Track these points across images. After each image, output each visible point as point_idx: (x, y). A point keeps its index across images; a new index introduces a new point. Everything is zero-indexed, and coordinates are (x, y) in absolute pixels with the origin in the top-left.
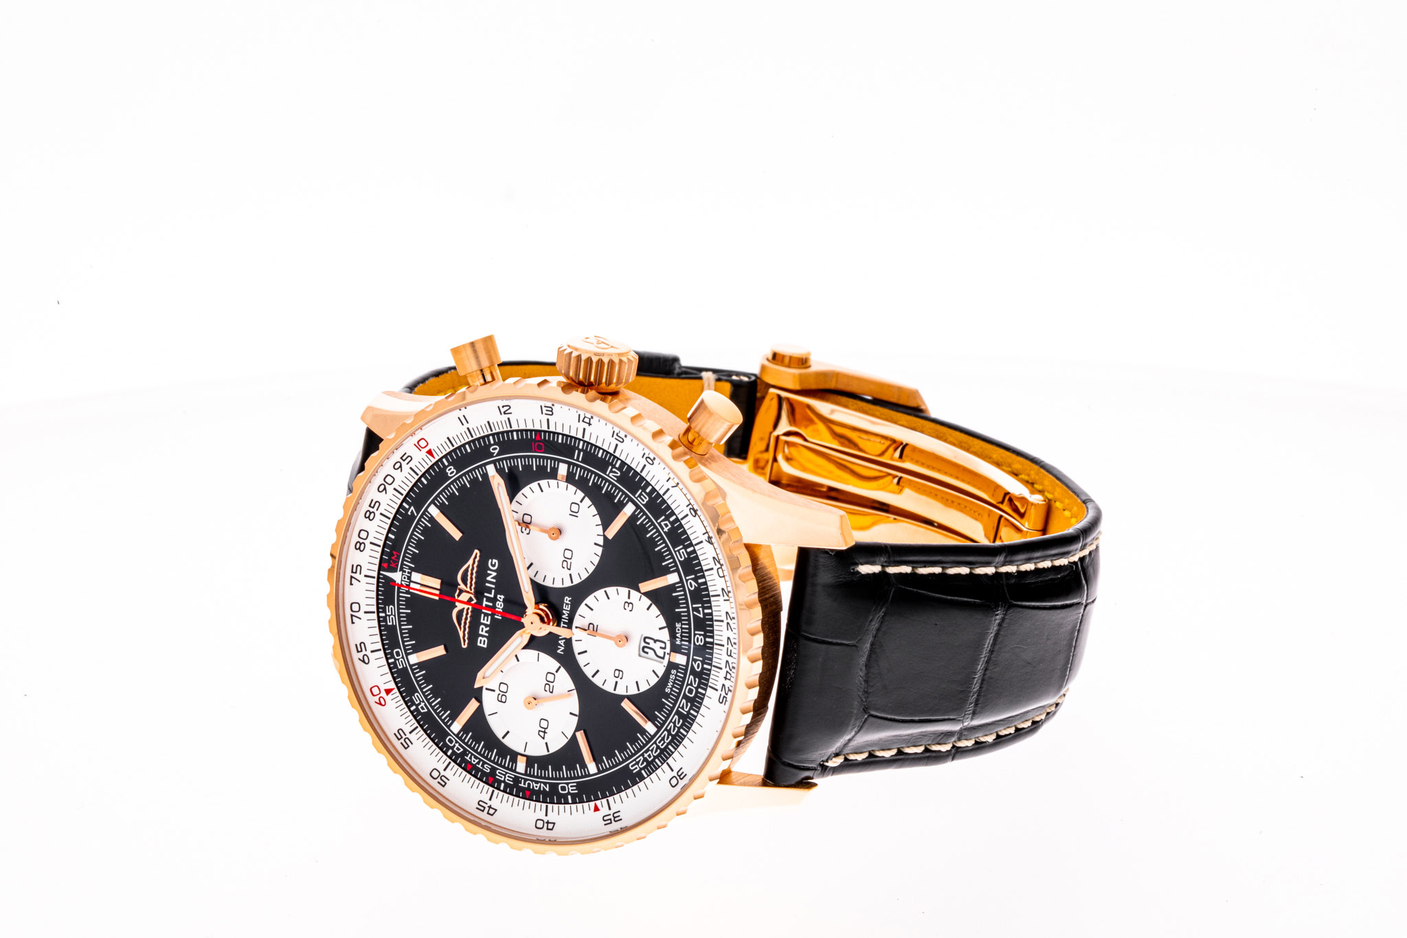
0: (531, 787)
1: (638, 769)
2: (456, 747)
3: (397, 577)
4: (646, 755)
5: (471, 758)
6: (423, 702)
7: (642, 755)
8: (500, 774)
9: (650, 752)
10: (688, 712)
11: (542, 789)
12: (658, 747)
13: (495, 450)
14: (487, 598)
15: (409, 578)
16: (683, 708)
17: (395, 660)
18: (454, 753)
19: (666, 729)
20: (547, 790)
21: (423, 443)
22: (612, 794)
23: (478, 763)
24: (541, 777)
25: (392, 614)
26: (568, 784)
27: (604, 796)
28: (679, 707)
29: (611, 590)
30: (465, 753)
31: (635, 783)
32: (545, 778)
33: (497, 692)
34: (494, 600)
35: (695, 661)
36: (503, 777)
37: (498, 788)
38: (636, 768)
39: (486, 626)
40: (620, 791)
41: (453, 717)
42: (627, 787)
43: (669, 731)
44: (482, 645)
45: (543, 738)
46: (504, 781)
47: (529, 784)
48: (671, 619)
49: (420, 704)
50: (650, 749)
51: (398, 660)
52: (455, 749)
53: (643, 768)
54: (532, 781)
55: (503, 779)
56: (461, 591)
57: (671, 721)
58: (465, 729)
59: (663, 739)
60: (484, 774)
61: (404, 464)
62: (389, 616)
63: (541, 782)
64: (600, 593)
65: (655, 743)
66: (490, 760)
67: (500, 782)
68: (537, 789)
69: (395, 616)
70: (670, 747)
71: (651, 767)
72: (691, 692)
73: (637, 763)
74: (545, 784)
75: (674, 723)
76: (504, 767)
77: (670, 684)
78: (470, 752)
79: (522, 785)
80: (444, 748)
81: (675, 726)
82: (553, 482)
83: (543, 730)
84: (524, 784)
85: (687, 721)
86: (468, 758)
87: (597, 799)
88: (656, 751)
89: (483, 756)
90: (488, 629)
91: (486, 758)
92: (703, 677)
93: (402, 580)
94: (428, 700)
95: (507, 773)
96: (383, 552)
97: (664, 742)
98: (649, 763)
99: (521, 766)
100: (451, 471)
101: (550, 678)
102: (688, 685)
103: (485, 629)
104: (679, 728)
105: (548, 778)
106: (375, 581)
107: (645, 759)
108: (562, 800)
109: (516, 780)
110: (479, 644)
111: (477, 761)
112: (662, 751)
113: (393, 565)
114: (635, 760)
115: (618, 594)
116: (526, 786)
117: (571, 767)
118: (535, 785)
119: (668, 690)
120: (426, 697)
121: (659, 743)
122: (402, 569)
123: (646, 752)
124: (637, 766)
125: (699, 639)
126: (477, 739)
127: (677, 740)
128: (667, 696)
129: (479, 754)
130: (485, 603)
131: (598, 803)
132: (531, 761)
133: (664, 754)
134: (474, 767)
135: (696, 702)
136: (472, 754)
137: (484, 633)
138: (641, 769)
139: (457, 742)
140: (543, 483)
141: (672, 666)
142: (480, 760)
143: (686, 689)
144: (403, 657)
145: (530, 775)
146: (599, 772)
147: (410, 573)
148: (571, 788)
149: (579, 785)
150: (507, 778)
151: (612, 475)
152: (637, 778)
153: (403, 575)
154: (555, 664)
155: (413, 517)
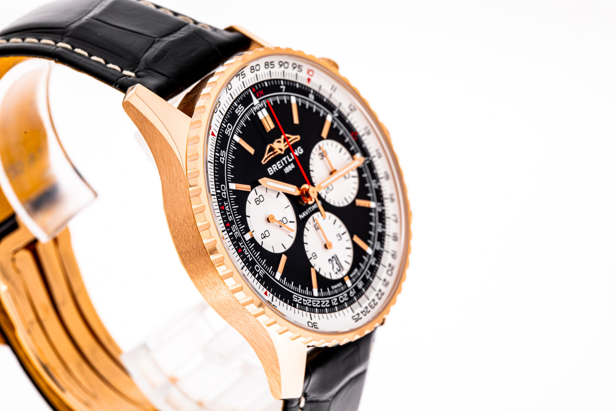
0: (244, 250)
1: (296, 301)
2: (223, 193)
3: (256, 101)
4: (304, 300)
5: (227, 205)
6: (225, 158)
7: (303, 298)
8: (234, 227)
9: (306, 301)
10: (334, 306)
11: (248, 257)
12: (311, 303)
13: (336, 115)
14: (287, 159)
15: (261, 109)
16: (334, 301)
17: (226, 127)
18: (220, 194)
19: (320, 301)
20: (250, 260)
21: (311, 73)
22: (277, 296)
23: (228, 212)
24: (251, 252)
25: (241, 110)
26: (261, 269)
27: (273, 293)
28: (332, 299)
29: (339, 222)
30: (226, 200)
31: (290, 304)
32: (253, 254)
33: (257, 197)
34: (289, 163)
35: (352, 291)
36: (235, 231)
37: (228, 232)
38: (296, 300)
39: (277, 167)
40: (281, 299)
41: (234, 181)
42: (286, 302)
43: (321, 303)
44: (269, 172)
45: (262, 238)
46: (233, 233)
47: (243, 248)
48: (355, 264)
49: (222, 157)
50: (308, 300)
51: (228, 129)
52: (222, 193)
53: (299, 304)
54: (246, 248)
55: (234, 231)
56: (279, 142)
57: (325, 300)
58: (235, 192)
59: (316, 303)
60: (226, 218)
61: (297, 69)
62: (239, 109)
63: (250, 254)
64: (333, 217)
65: (312, 300)
66: (235, 217)
67: (231, 231)
68: (246, 254)
69: (242, 112)
70: (316, 309)
71: (302, 307)
72: (342, 299)
73: (298, 299)
74: (251, 257)
75: (326, 303)
76: (239, 227)
77: (335, 287)
78: (228, 202)
79: (240, 244)
80: (218, 187)
81: (325, 304)
82: (348, 155)
83: (265, 235)
84: (242, 245)
85: (331, 309)
86: (225, 204)
87: (269, 290)
88: (309, 304)
89: (233, 212)
90: (277, 169)
91: (234, 214)
92: (351, 301)
93: (256, 105)
94: (227, 161)
95: (237, 231)
96: (257, 84)
97: (315, 305)
98: (302, 304)
99: (248, 237)
100: (311, 97)
101: (285, 221)
102: (342, 295)
103: (276, 168)
104: (326, 307)
105: (254, 256)
106: (244, 89)
107: (302, 301)
108: (254, 272)
109: (239, 239)
110: (268, 170)
111: (228, 210)
112: (312, 307)
113: (258, 95)
114: (298, 296)
115: (340, 227)
116: (242, 247)
117: (268, 264)
118: (246, 251)
119: (333, 287)
120: (228, 158)
121: (314, 302)
122: (260, 101)
123: (306, 299)
124: (296, 299)
125: (360, 285)
126: (237, 202)
127: (321, 310)
128: (331, 289)
129: (232, 209)
130: (284, 159)
131: (268, 293)
132: (253, 240)
133: (312, 309)
134: (225, 211)
135: (341, 306)
136: (228, 205)
137: (274, 169)
138: (297, 302)
139: (226, 191)
140: (344, 150)
141: (342, 280)
142: (230, 211)
143: (340, 296)
144: (231, 131)
145: (247, 245)
146: (278, 281)
147: (263, 108)
148: (262, 272)
149: (265, 275)
150: (236, 233)
151: (374, 185)
152: (293, 304)
153: (258, 104)
154: (294, 219)
155: (281, 90)
